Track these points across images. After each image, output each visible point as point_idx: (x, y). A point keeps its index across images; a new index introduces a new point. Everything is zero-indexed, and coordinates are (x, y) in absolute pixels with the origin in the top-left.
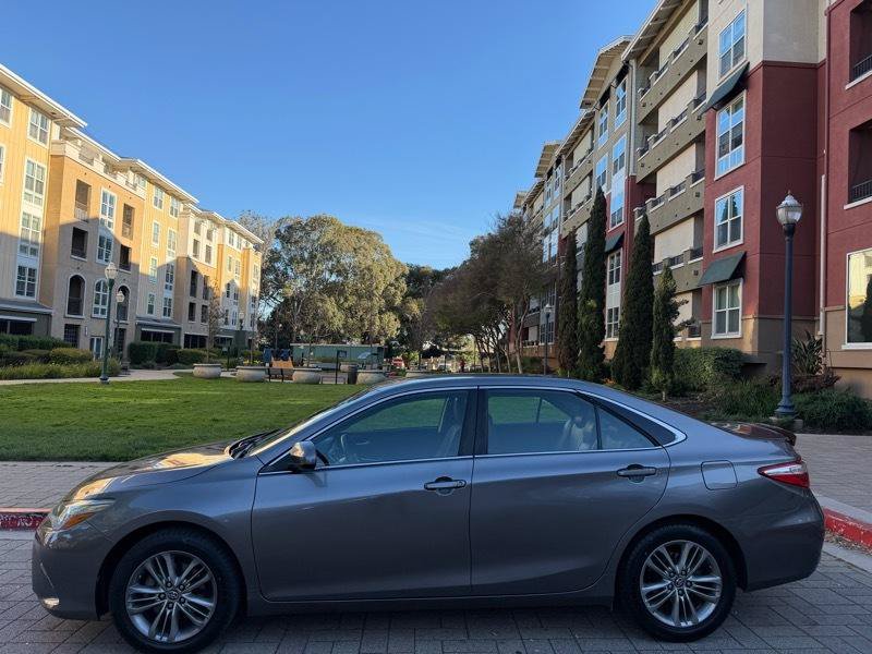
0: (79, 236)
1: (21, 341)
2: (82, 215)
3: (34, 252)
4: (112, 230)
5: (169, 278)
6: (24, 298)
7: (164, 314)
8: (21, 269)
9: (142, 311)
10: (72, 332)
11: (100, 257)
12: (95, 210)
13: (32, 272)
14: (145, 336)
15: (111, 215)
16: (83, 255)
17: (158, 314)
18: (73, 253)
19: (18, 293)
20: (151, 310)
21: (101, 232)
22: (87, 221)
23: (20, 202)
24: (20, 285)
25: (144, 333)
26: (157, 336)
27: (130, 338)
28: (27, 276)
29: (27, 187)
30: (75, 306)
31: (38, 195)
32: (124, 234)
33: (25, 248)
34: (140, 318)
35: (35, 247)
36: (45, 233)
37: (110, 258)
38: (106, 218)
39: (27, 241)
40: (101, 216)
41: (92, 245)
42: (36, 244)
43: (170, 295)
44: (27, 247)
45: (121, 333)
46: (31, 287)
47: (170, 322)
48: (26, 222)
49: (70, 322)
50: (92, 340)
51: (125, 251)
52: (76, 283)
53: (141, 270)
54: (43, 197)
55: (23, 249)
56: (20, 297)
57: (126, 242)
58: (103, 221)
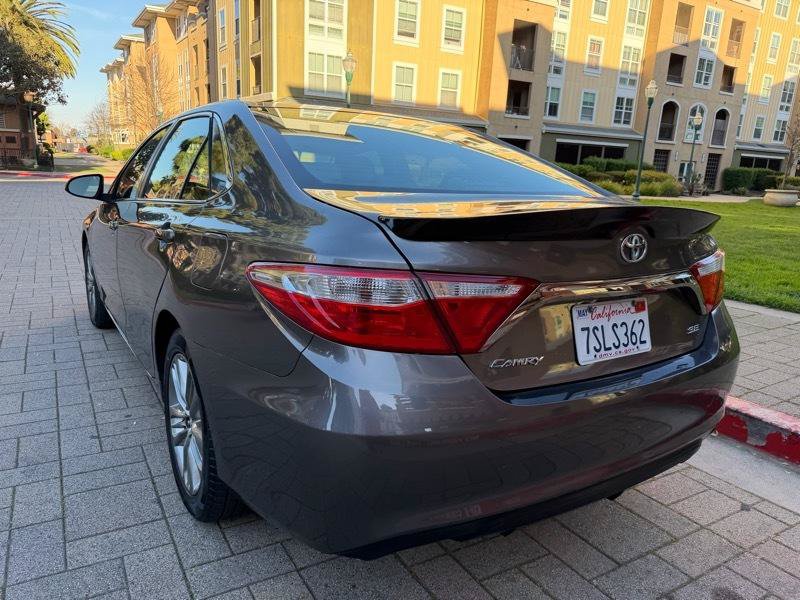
0: (677, 62)
1: (609, 164)
2: (682, 39)
3: (633, 82)
4: (715, 50)
5: (787, 97)
6: (621, 126)
7: (776, 138)
8: (620, 100)
9: (747, 136)
10: (662, 156)
11: (699, 81)
12: (697, 31)
13: (630, 102)
14: (746, 162)
15: (715, 34)
16: (680, 80)
17: (767, 138)
18: (669, 79)
19: (615, 121)
20: (757, 134)
21: (702, 54)
22: (686, 45)
23: (622, 36)
24: (618, 115)
25: (743, 158)
26: (761, 163)
27: (725, 164)
28: (624, 106)
29: (629, 21)
30: (666, 132)
31: (640, 27)
32: (730, 53)
33: (625, 79)
34: (740, 143)
35: (633, 78)
36: (644, 62)
37: (710, 81)
38: (709, 38)
39: (626, 73)
40: (703, 37)
41: (690, 69)
42: (636, 74)
43: (785, 116)
44: (627, 79)
45: (714, 159)
46: (628, 116)
47: (779, 147)
48: (627, 55)
49: (661, 147)
50: (682, 166)
51: (729, 72)
52: (670, 109)
53: (749, 90)
54: (644, 28)
55: (623, 81)
56: (617, 125)
57: (731, 63)
58: (704, 43)
